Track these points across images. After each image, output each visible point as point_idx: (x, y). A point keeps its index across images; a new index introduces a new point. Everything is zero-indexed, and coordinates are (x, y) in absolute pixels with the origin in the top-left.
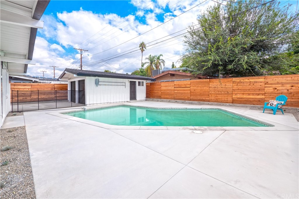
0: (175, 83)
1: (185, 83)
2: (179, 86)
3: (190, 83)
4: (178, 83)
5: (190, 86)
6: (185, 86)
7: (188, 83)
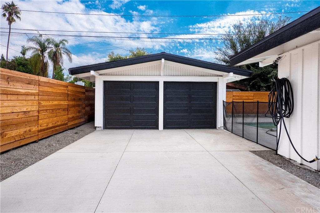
0: (234, 94)
1: (248, 94)
2: (240, 98)
3: (253, 94)
4: (239, 94)
5: (253, 98)
6: (247, 98)
7: (251, 94)
